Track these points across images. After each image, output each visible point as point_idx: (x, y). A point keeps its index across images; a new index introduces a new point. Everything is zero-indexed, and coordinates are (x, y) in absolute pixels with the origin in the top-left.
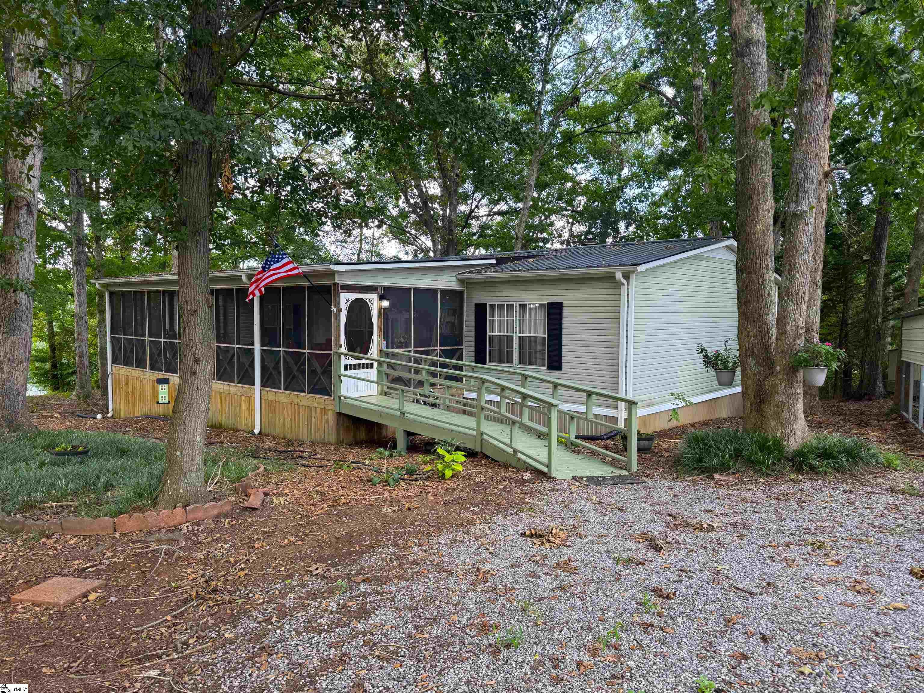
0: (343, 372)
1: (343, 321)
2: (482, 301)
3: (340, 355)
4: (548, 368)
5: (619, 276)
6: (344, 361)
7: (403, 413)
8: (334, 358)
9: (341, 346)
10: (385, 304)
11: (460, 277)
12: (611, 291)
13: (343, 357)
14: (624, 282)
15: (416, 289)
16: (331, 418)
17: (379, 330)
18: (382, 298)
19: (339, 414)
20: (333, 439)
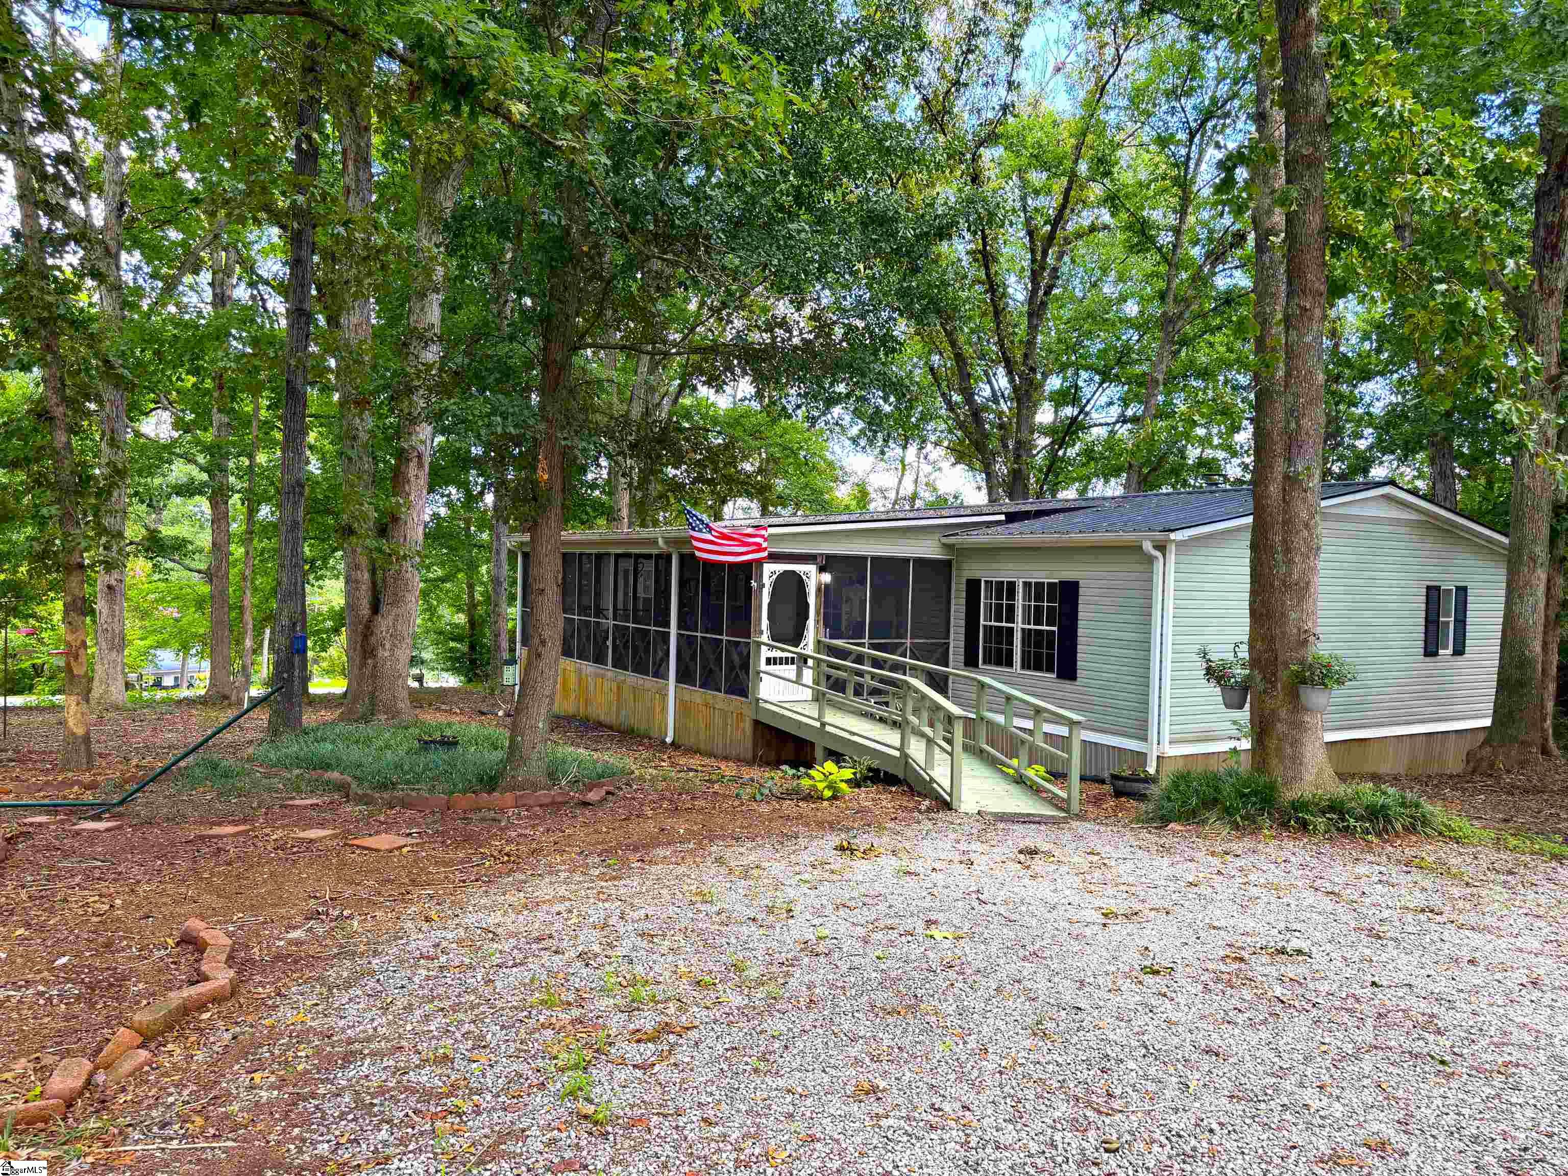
0: (763, 666)
1: (766, 599)
2: (976, 575)
3: (759, 644)
4: (1058, 677)
5: (1148, 546)
6: (765, 653)
7: (823, 725)
8: (752, 648)
9: (761, 632)
10: (827, 578)
11: (945, 540)
12: (1140, 568)
13: (764, 648)
14: (1158, 554)
15: (874, 559)
16: (748, 726)
17: (817, 613)
18: (822, 569)
19: (757, 723)
20: (749, 755)
